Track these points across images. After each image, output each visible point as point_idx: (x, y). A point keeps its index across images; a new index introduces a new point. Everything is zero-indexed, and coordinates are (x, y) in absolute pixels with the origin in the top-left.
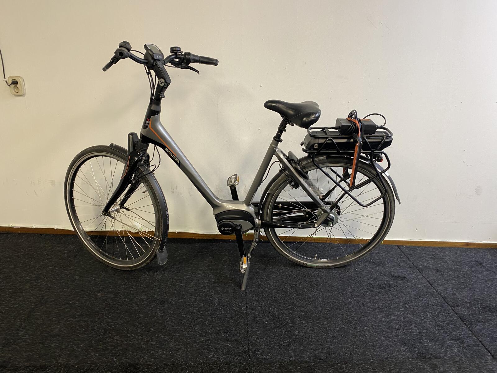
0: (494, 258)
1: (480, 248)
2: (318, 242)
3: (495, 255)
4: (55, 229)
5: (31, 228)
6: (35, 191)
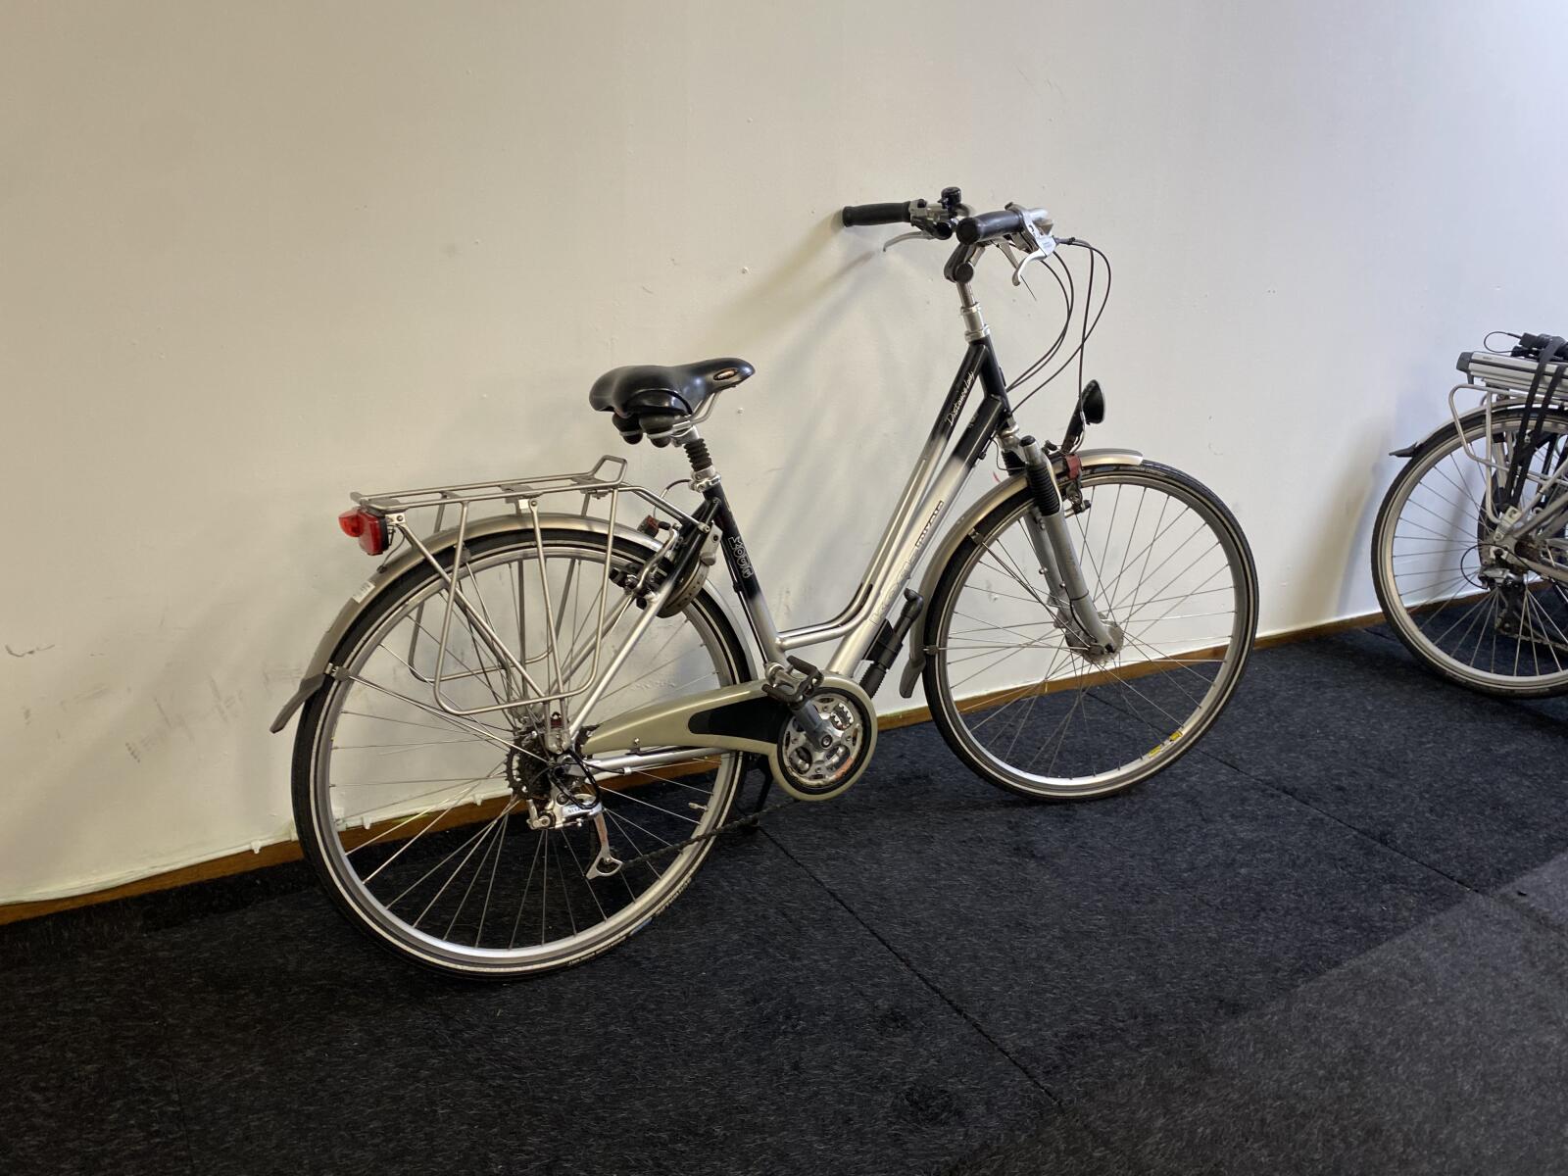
2: (900, 724)
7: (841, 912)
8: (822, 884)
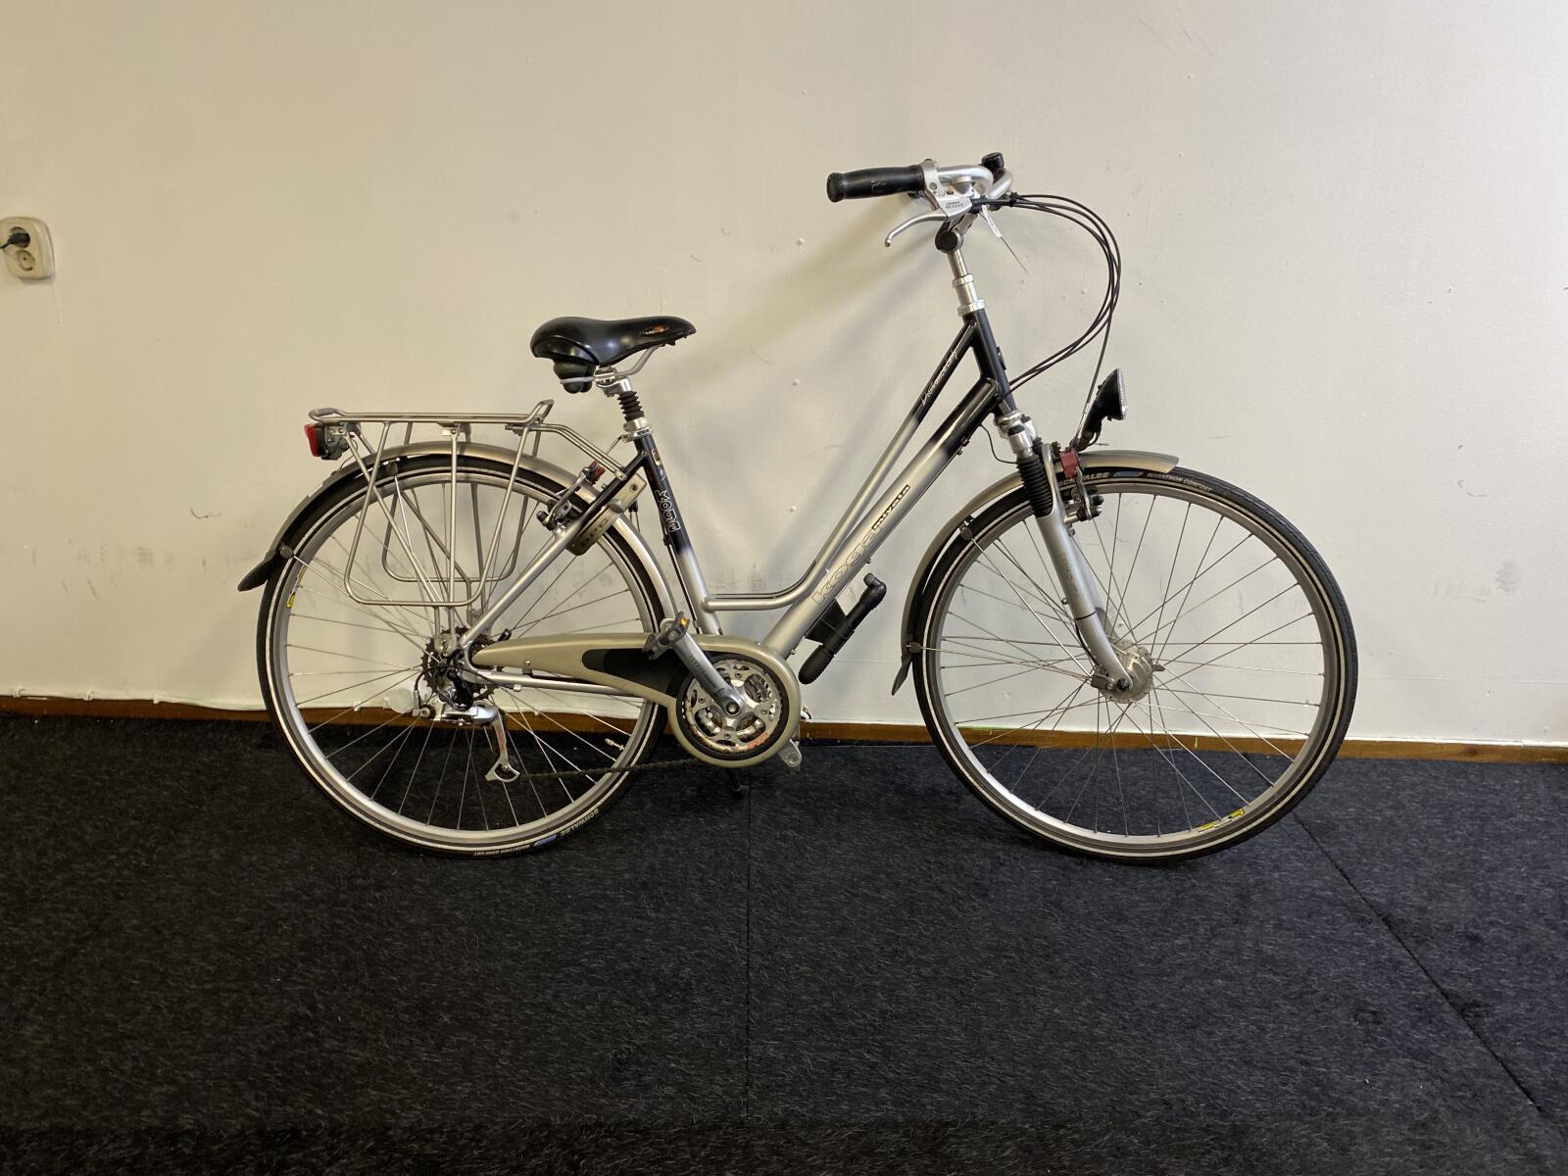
0: (1557, 794)
1: (1515, 761)
3: (1561, 785)
4: (155, 702)
5: (81, 700)
6: (89, 583)
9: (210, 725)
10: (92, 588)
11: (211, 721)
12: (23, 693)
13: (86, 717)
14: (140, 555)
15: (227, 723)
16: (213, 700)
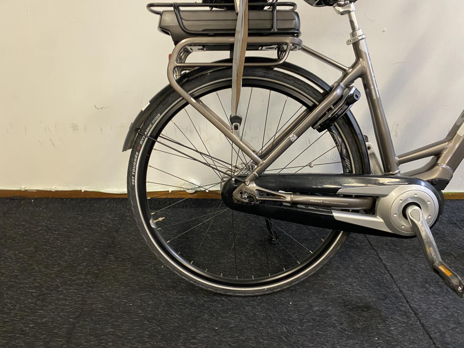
4: (83, 191)
5: (51, 191)
6: (51, 140)
7: (387, 276)
8: (382, 260)
9: (107, 200)
10: (52, 142)
11: (106, 198)
12: (26, 189)
13: (53, 198)
14: (72, 127)
15: (114, 199)
16: (107, 190)
